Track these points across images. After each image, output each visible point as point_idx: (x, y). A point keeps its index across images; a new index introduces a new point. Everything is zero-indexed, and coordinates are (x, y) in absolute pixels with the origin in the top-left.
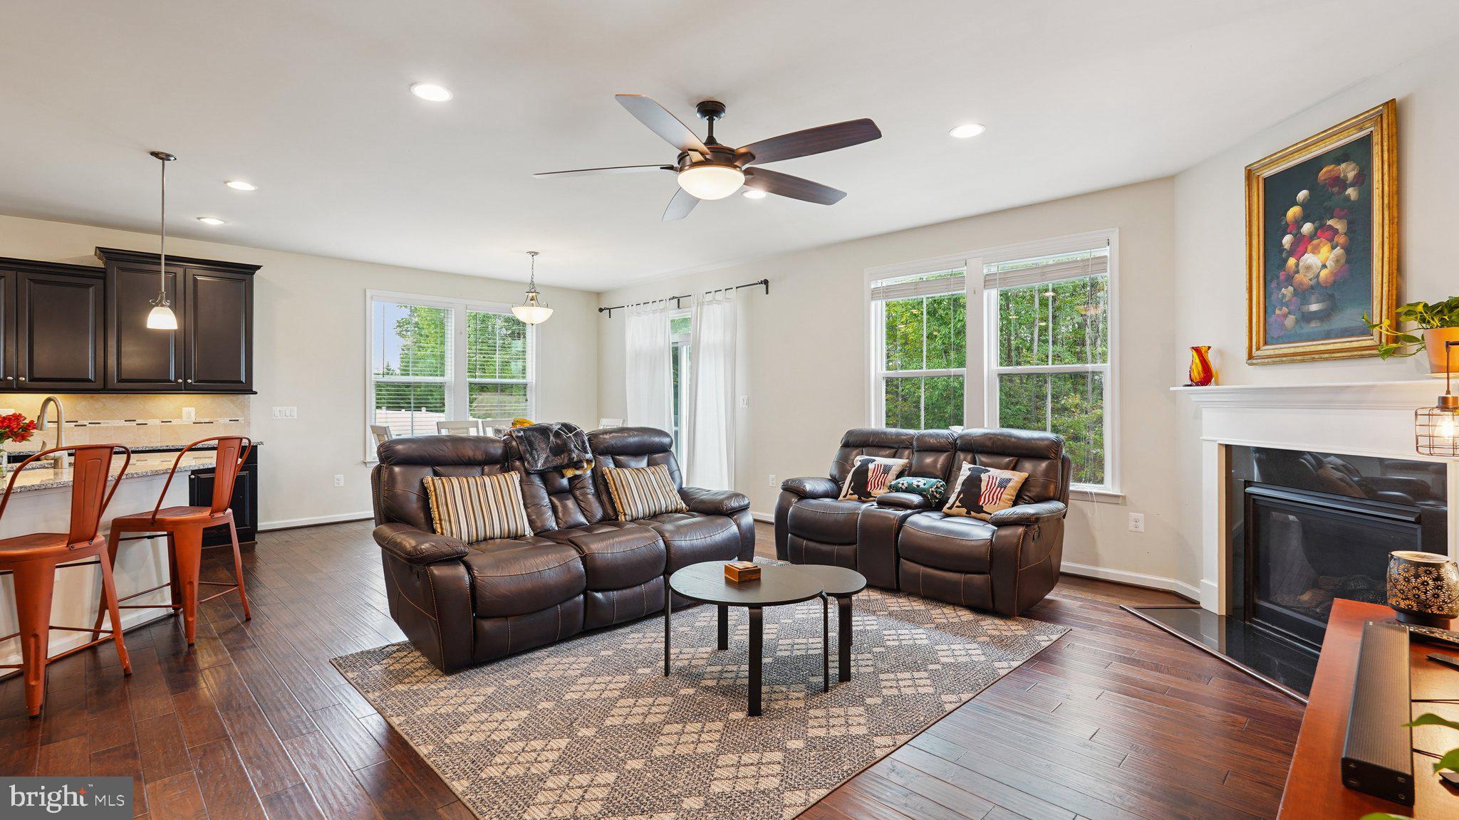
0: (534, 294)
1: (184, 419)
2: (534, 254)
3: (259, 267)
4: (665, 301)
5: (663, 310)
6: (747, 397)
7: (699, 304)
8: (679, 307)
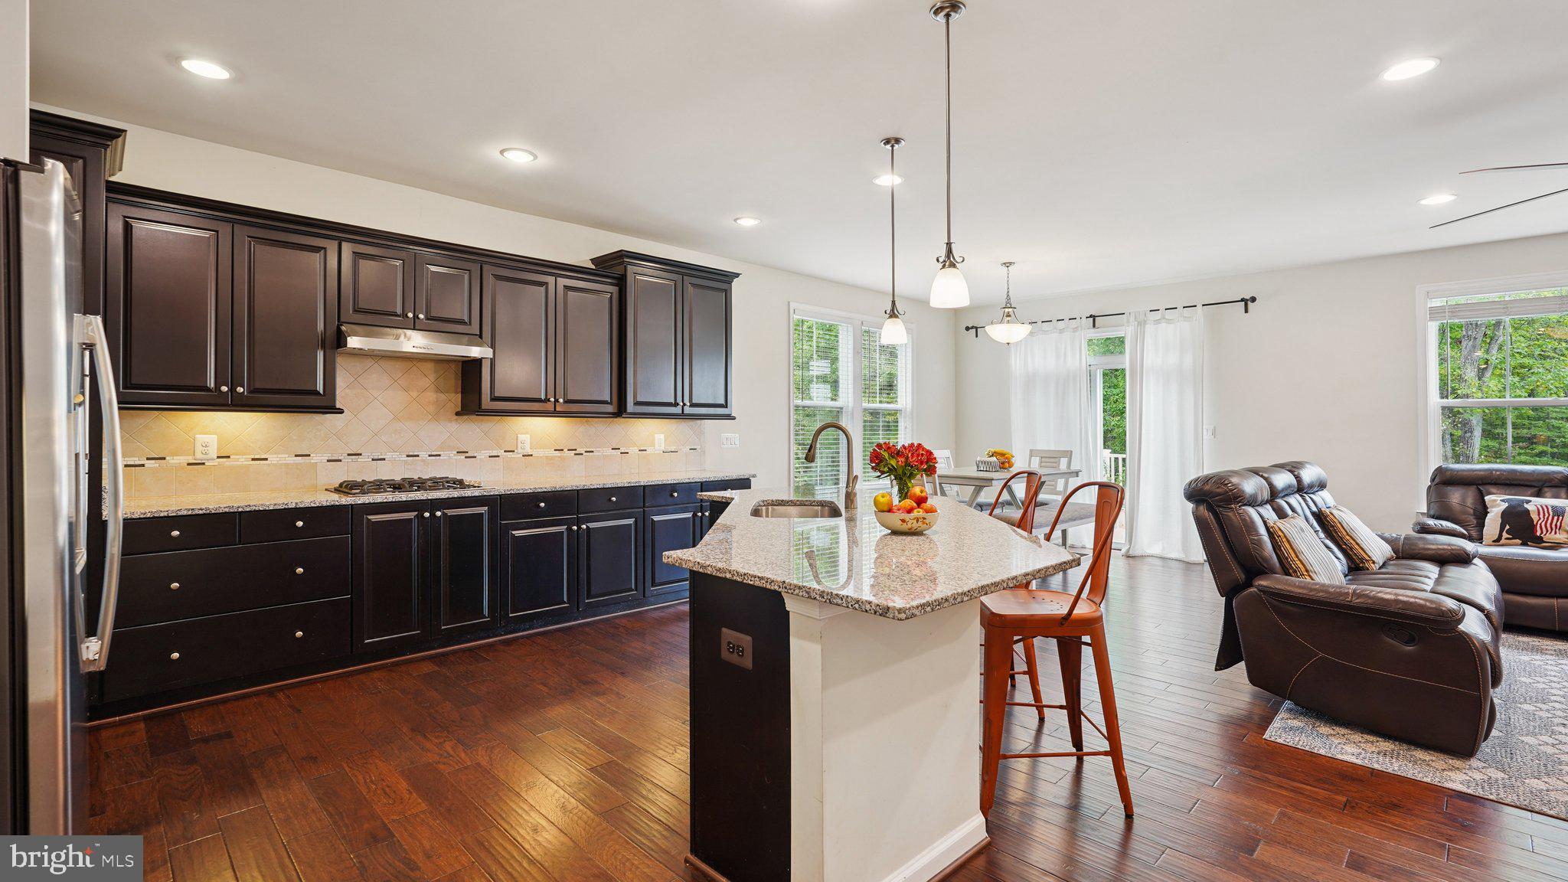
0: (1010, 310)
1: (657, 446)
2: (1008, 265)
3: (737, 275)
4: (1078, 319)
5: (1075, 330)
6: (1212, 427)
7: (1139, 324)
8: (1094, 326)
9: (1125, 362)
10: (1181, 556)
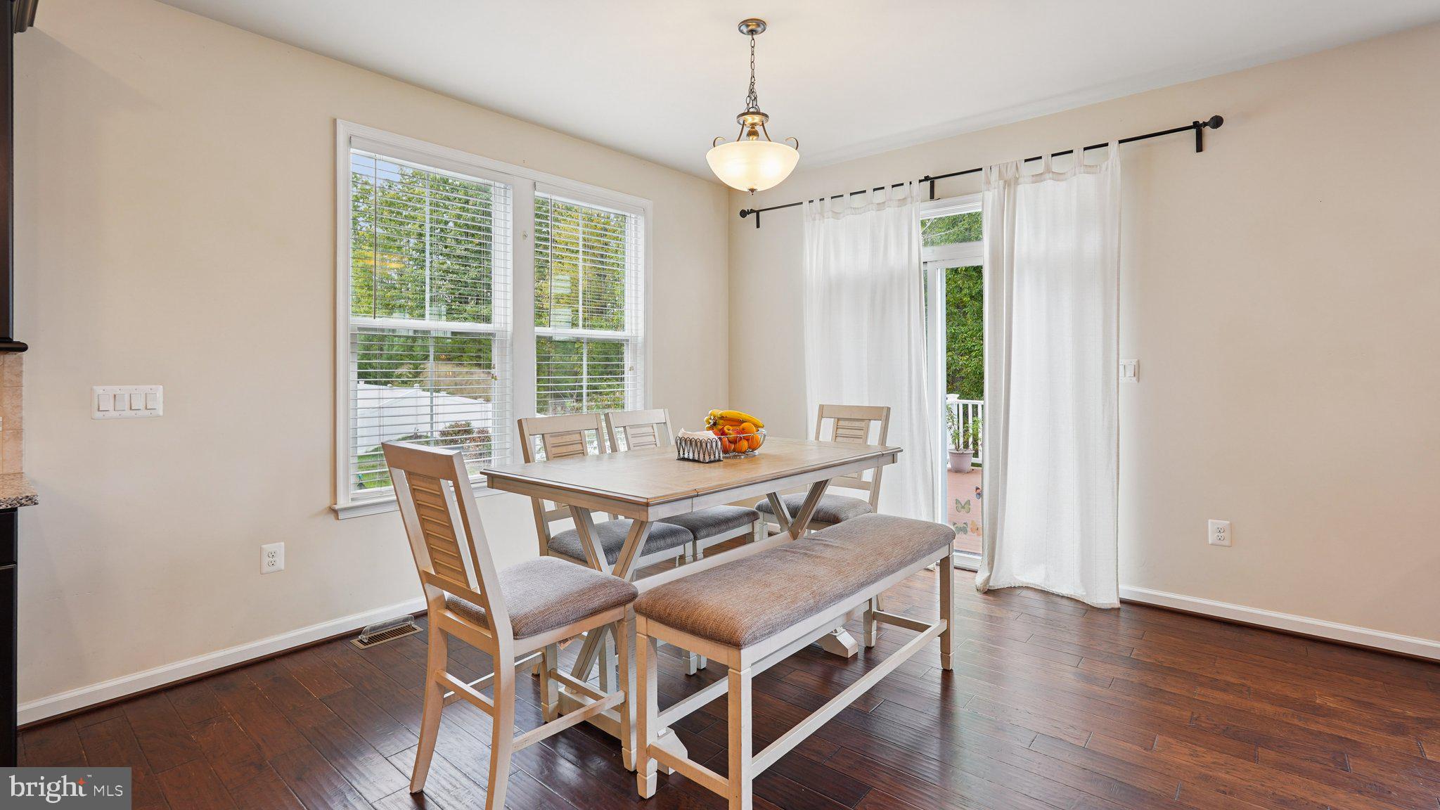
0: (757, 119)
4: (907, 185)
5: (903, 202)
6: (1134, 362)
7: (1007, 184)
8: (932, 197)
9: (980, 254)
10: (1079, 593)
